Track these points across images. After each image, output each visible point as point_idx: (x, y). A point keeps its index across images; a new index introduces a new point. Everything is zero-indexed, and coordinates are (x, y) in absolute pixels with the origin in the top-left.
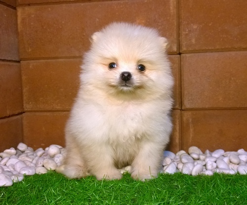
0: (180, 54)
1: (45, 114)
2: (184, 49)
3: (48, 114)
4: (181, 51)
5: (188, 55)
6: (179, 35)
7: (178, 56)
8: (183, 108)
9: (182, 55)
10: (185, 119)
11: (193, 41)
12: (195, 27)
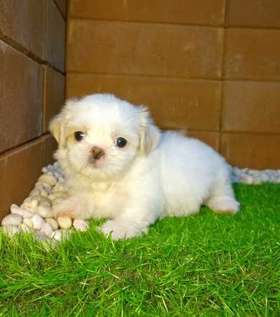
0: (222, 80)
2: (228, 76)
4: (224, 78)
5: (231, 82)
6: (223, 62)
7: (221, 82)
8: (222, 130)
9: (226, 82)
10: (223, 140)
11: (237, 69)
12: (239, 57)
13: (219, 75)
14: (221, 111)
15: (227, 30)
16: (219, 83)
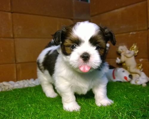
0: (14, 38)
2: (16, 36)
4: (14, 37)
5: (18, 39)
6: (13, 30)
7: (13, 39)
8: (17, 62)
9: (15, 39)
10: (18, 67)
11: (20, 33)
12: (20, 27)
13: (12, 36)
14: (15, 53)
15: (13, 14)
16: (12, 40)
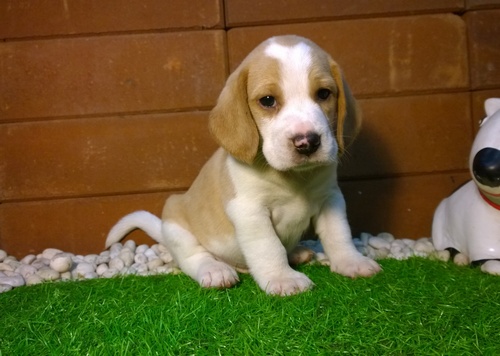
1: (34, 203)
3: (39, 203)
